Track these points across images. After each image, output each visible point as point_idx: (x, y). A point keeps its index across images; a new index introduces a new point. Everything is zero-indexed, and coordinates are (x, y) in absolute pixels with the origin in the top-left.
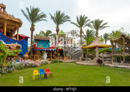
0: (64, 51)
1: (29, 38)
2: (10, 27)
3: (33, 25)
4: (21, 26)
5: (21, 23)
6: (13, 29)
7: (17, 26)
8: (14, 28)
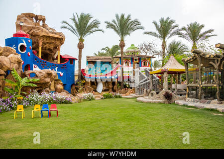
1: (77, 59)
2: (47, 45)
3: (81, 40)
4: (63, 44)
5: (62, 39)
6: (52, 49)
7: (58, 43)
8: (53, 46)
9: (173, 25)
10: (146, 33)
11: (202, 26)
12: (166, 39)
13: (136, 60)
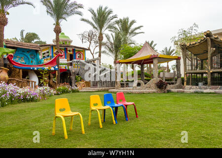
0: (74, 71)
9: (111, 15)
10: (83, 20)
11: (133, 22)
12: (103, 30)
13: (70, 51)
